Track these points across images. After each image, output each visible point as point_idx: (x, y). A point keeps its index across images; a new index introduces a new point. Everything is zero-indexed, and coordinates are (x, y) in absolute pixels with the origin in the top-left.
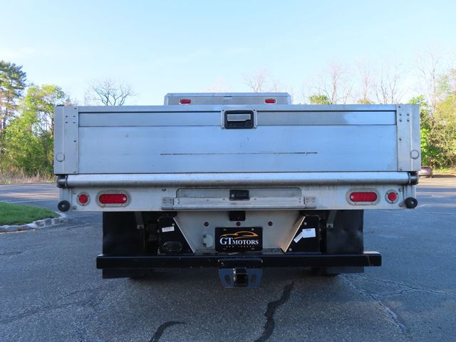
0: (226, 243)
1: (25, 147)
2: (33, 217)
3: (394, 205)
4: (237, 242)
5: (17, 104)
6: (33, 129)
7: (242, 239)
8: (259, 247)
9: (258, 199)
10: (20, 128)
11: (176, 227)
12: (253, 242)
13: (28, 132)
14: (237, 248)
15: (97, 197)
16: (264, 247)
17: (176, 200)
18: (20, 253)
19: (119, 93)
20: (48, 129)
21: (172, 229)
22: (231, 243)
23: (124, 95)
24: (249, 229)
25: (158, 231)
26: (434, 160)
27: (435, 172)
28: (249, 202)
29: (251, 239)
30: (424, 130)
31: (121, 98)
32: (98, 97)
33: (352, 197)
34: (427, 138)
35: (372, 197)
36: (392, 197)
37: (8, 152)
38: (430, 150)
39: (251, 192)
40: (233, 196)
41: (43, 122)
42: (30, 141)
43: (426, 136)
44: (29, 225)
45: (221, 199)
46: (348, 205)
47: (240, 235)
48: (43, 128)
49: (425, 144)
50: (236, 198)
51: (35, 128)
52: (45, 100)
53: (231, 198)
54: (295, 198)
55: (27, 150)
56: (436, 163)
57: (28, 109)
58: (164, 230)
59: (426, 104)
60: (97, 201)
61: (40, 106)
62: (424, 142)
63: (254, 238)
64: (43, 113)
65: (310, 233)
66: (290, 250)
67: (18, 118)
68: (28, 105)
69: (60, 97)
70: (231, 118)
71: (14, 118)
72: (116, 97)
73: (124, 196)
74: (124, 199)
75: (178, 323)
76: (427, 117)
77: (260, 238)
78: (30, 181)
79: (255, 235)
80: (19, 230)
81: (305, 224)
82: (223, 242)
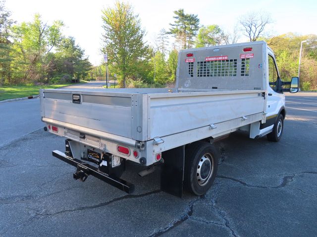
4: (93, 158)
5: (194, 40)
9: (87, 140)
12: (97, 160)
14: (93, 161)
19: (259, 23)
21: (68, 146)
22: (91, 158)
23: (264, 24)
28: (84, 140)
32: (244, 28)
33: (119, 149)
45: (77, 137)
46: (117, 153)
47: (94, 155)
52: (209, 35)
53: (80, 137)
54: (98, 143)
57: (199, 43)
60: (52, 129)
65: (105, 163)
66: (99, 169)
68: (199, 40)
69: (218, 32)
74: (57, 130)
77: (100, 159)
79: (98, 157)
81: (103, 158)
82: (89, 157)
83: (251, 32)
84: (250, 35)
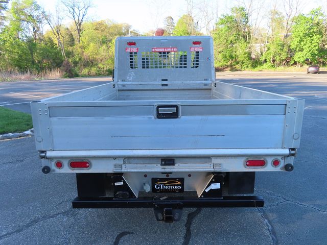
0: (159, 188)
1: (16, 50)
2: (28, 125)
3: (277, 168)
4: (167, 187)
5: (5, 15)
6: (20, 36)
7: (170, 185)
8: (182, 190)
9: (180, 165)
10: (10, 36)
11: (124, 182)
12: (177, 187)
13: (17, 39)
14: (166, 191)
15: (68, 164)
16: (185, 190)
17: (123, 166)
18: (22, 161)
19: (82, 5)
20: (31, 35)
21: (122, 183)
22: (163, 187)
23: (86, 7)
24: (175, 179)
25: (112, 184)
26: (322, 60)
27: (321, 69)
28: (174, 167)
29: (176, 185)
30: (318, 36)
31: (84, 10)
32: (66, 8)
33: (248, 163)
34: (320, 43)
35: (262, 163)
36: (276, 163)
37: (4, 54)
38: (320, 52)
39: (176, 161)
40: (163, 163)
41: (27, 30)
42: (19, 45)
43: (318, 41)
44: (26, 132)
45: (155, 165)
46: (244, 168)
47: (168, 183)
48: (27, 35)
49: (317, 48)
50: (165, 164)
51: (21, 35)
52: (26, 12)
53: (162, 165)
54: (207, 165)
55: (18, 53)
56: (323, 62)
57: (14, 19)
58: (116, 184)
59: (322, 15)
60: (68, 166)
61: (23, 17)
62: (316, 46)
63: (179, 185)
64: (26, 23)
65: (217, 186)
66: (202, 196)
67: (7, 27)
68: (14, 17)
69: (37, 9)
70: (161, 111)
71: (4, 27)
72: (80, 9)
73: (87, 163)
74: (88, 165)
75: (129, 233)
76: (321, 26)
77: (182, 185)
78: (23, 77)
79: (179, 183)
80: (20, 137)
81: (214, 180)
82: (157, 187)
83: (75, 14)
84: (74, 16)
